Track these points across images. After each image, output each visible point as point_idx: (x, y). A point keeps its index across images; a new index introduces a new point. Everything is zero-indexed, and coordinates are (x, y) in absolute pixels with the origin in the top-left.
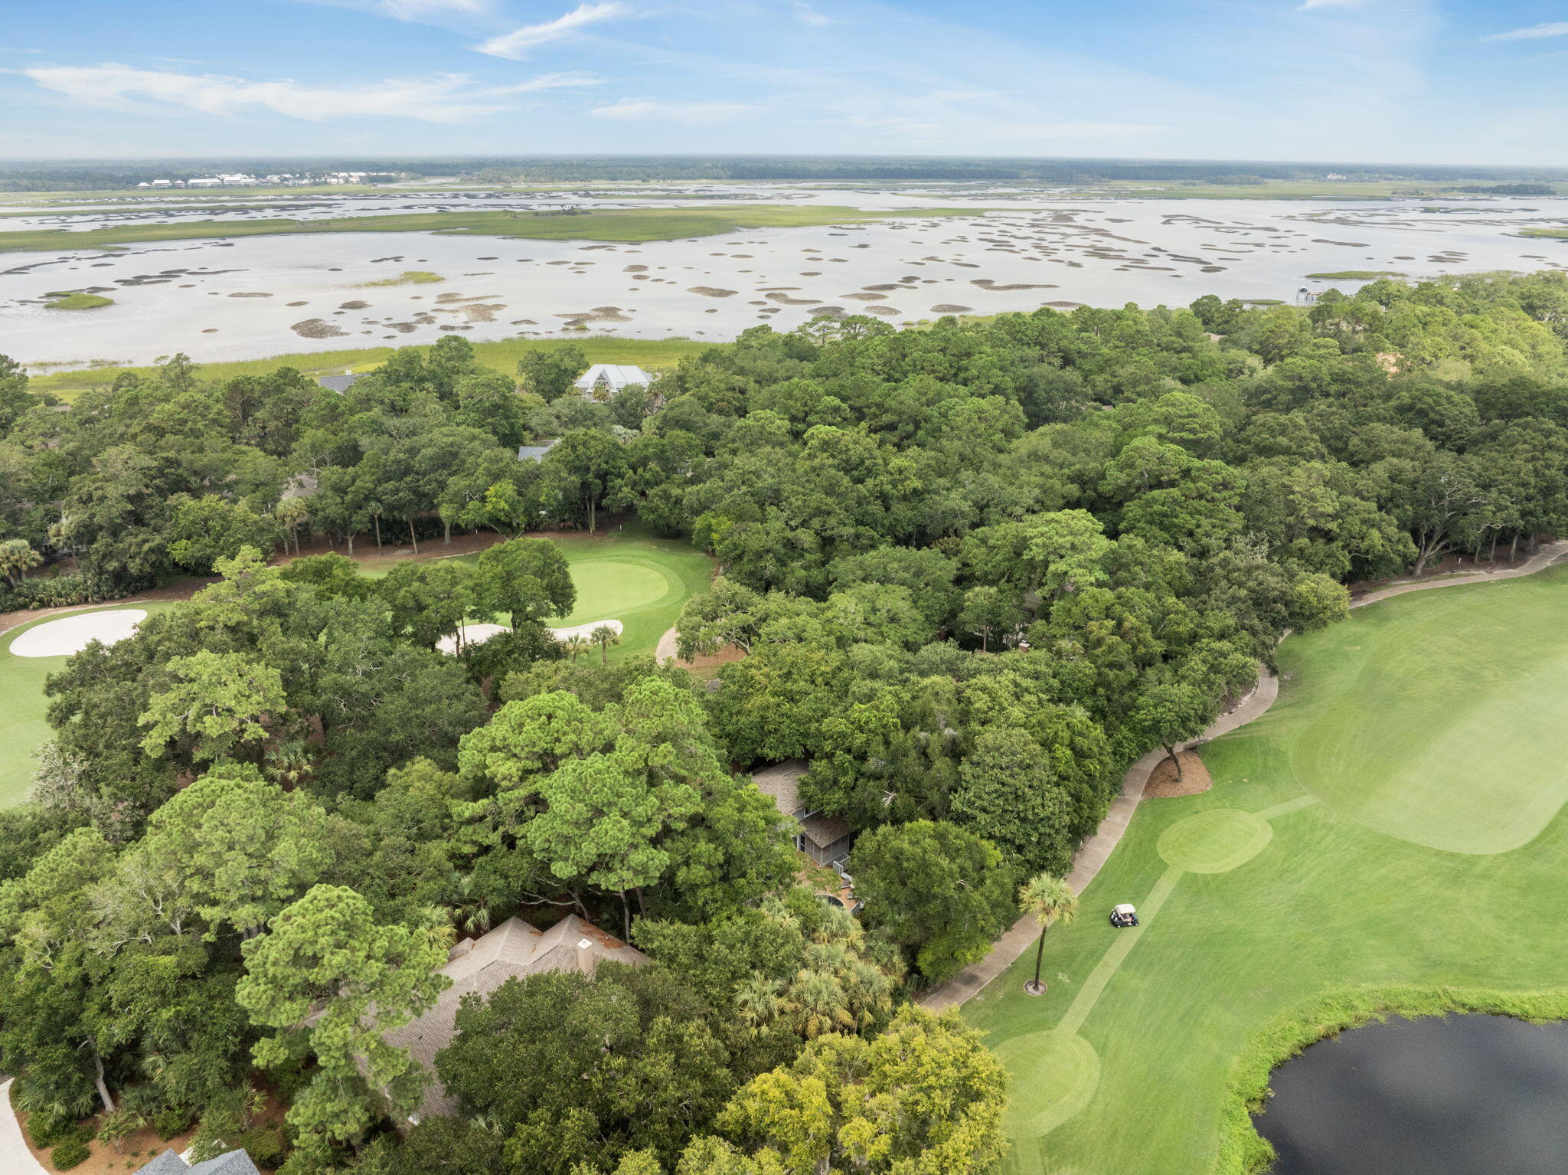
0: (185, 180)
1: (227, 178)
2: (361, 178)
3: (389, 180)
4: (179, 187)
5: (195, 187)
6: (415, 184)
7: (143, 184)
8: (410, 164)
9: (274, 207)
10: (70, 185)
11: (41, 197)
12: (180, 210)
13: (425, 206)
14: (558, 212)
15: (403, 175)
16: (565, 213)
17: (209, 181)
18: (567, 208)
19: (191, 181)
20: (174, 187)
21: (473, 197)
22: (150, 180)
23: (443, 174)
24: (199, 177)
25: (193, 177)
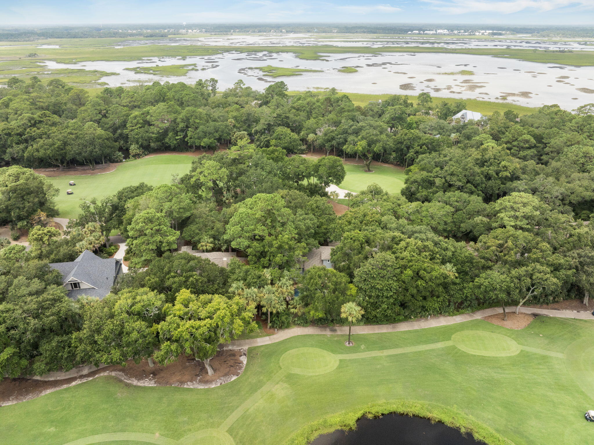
0: (424, 32)
1: (439, 31)
2: (489, 33)
3: (500, 34)
4: (421, 34)
5: (426, 34)
6: (511, 37)
7: (409, 32)
8: (515, 28)
9: (445, 43)
10: (387, 32)
11: (375, 35)
12: (412, 42)
13: (502, 46)
14: (557, 51)
15: (508, 32)
16: (560, 51)
17: (431, 32)
18: (561, 49)
19: (426, 32)
20: (419, 34)
21: (529, 43)
22: (412, 31)
23: (527, 33)
24: (429, 31)
25: (427, 30)
